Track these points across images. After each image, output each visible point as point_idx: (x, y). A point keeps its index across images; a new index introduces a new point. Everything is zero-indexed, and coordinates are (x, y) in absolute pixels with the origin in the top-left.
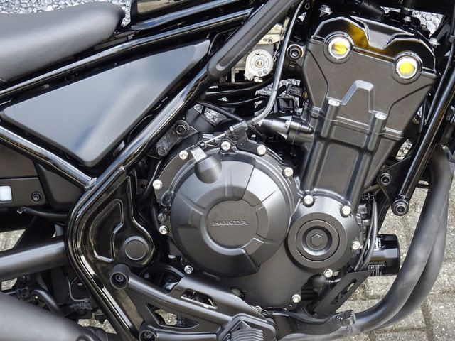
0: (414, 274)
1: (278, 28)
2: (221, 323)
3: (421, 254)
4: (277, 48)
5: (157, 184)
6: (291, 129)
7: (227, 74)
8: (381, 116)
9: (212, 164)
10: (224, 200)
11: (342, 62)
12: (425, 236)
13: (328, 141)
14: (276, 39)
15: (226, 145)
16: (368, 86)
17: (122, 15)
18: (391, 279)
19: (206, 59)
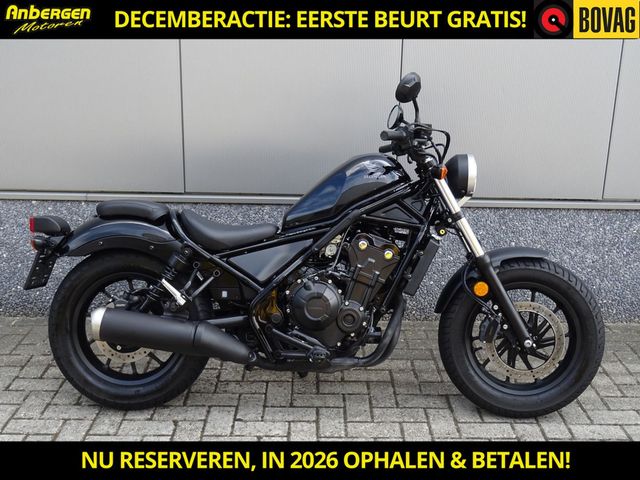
0: (387, 340)
1: (340, 237)
2: (308, 349)
3: (390, 332)
4: (338, 245)
5: (288, 292)
6: (342, 275)
7: (318, 252)
8: (377, 273)
9: (310, 283)
10: (314, 298)
11: (364, 250)
12: (392, 325)
13: (356, 281)
14: (339, 241)
15: (317, 278)
16: (374, 261)
17: (278, 229)
18: (376, 345)
19: (310, 246)
